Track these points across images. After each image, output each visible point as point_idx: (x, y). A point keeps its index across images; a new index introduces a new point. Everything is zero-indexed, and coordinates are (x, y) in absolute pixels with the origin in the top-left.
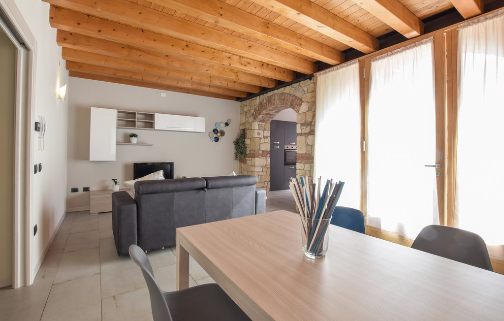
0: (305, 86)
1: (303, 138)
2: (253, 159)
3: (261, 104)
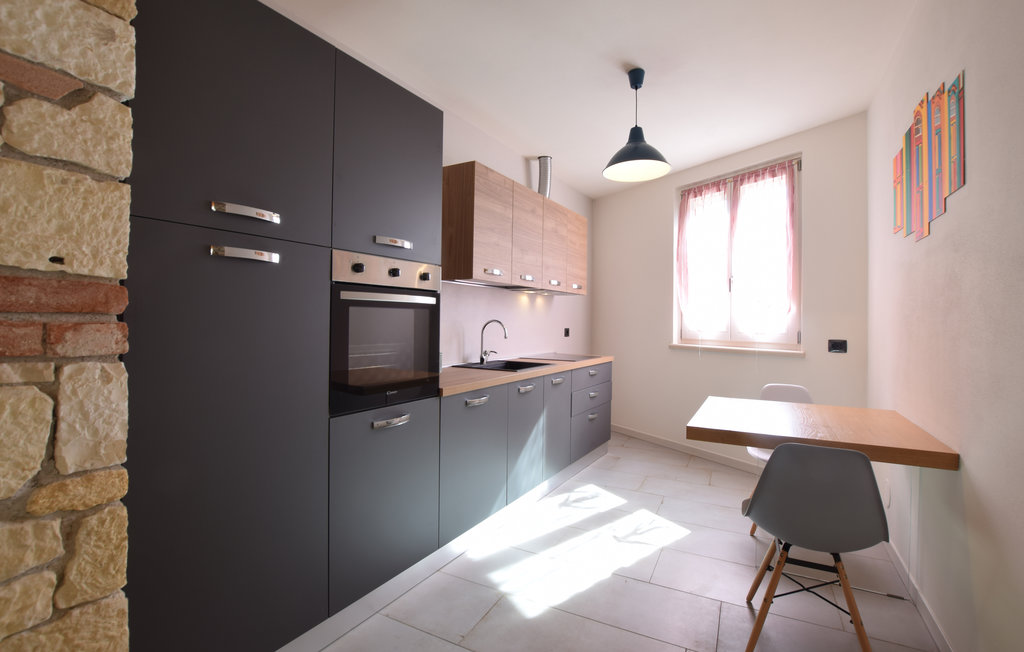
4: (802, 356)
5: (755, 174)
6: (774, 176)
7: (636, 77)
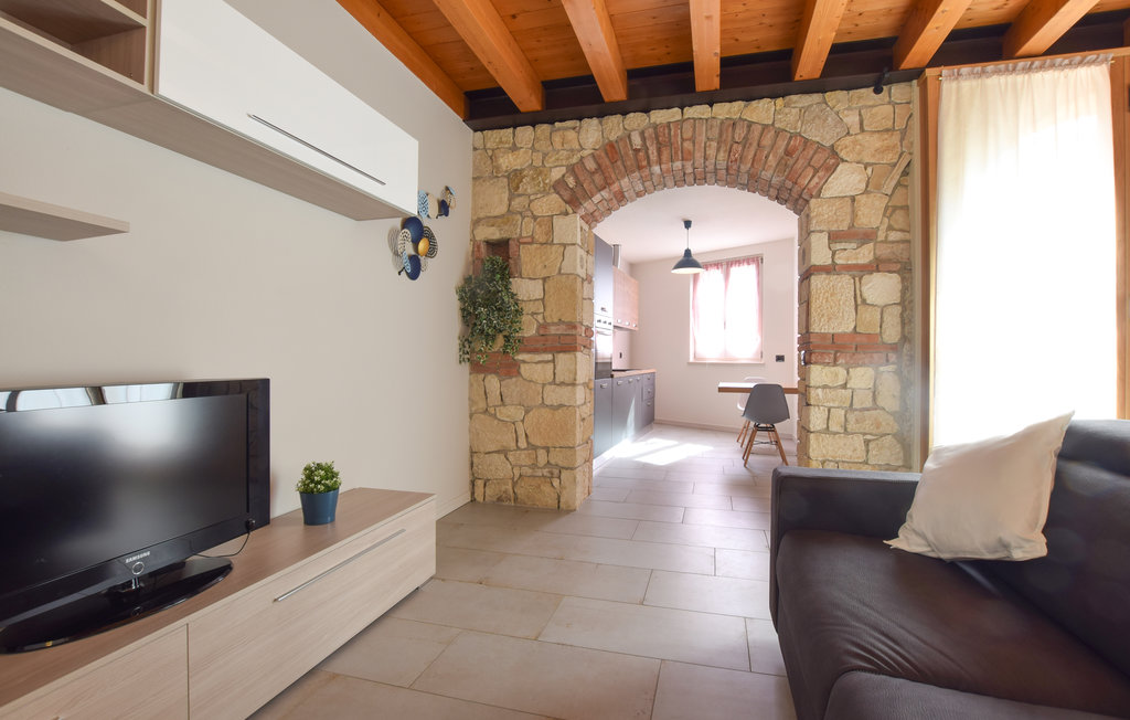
0: (849, 109)
1: (844, 282)
2: (562, 358)
3: (611, 149)
4: (763, 364)
5: (738, 262)
6: (749, 264)
7: (688, 224)
